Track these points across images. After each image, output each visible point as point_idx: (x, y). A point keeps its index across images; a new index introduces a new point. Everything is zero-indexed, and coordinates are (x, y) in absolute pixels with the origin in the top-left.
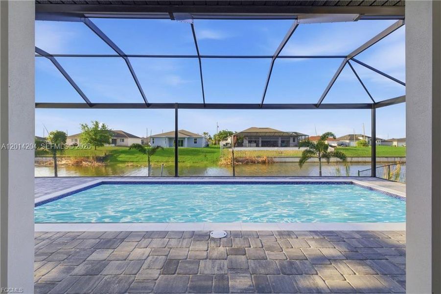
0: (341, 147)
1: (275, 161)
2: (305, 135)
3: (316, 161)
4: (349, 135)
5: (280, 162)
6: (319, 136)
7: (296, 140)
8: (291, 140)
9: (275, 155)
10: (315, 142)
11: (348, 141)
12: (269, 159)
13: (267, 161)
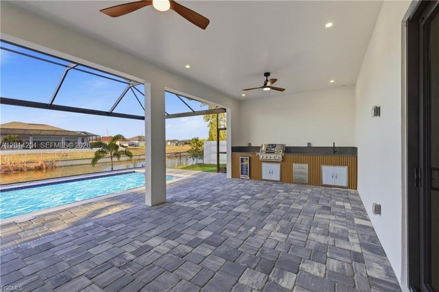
0: (131, 147)
1: (57, 165)
2: (96, 136)
3: (108, 161)
4: (138, 137)
5: (64, 166)
6: (111, 137)
7: (85, 140)
8: (80, 140)
9: (56, 157)
10: (107, 143)
11: (137, 142)
12: (48, 164)
13: (44, 167)
